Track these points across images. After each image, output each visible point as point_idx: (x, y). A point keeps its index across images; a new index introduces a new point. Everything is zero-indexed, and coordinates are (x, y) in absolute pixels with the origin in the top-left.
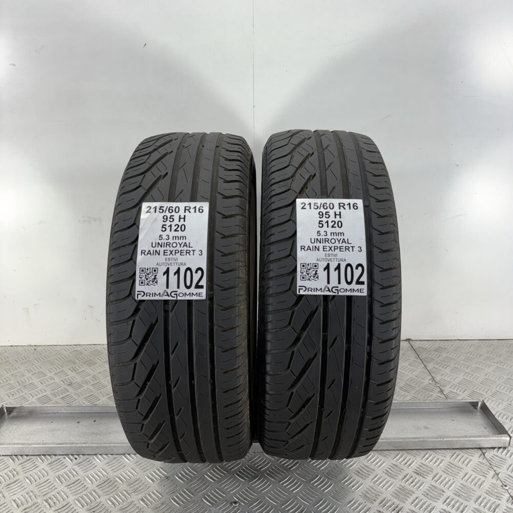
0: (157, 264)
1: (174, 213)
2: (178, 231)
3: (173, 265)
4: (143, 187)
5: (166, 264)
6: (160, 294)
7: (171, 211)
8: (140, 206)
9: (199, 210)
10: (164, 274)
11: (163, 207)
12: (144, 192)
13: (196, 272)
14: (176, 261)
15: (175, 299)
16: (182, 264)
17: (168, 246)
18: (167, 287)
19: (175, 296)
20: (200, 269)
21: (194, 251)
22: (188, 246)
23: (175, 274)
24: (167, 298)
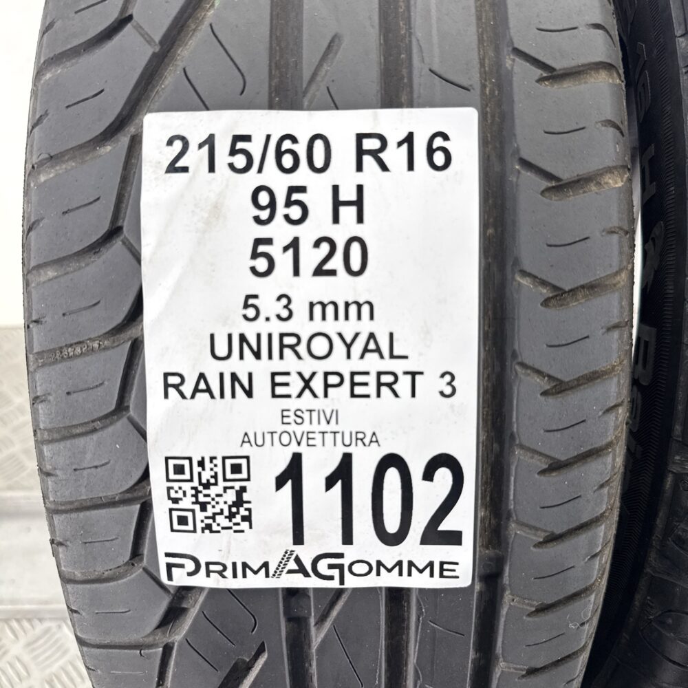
0: (246, 439)
1: (303, 176)
2: (333, 273)
3: (318, 441)
4: (138, 28)
5: (285, 439)
6: (266, 565)
7: (288, 161)
8: (132, 130)
9: (430, 151)
10: (280, 482)
11: (247, 138)
12: (145, 53)
13: (428, 475)
14: (333, 427)
15: (335, 584)
16: (359, 438)
17: (287, 351)
18: (298, 538)
19: (336, 572)
20: (444, 460)
21: (413, 374)
22: (386, 352)
23: (330, 483)
24: (298, 581)
